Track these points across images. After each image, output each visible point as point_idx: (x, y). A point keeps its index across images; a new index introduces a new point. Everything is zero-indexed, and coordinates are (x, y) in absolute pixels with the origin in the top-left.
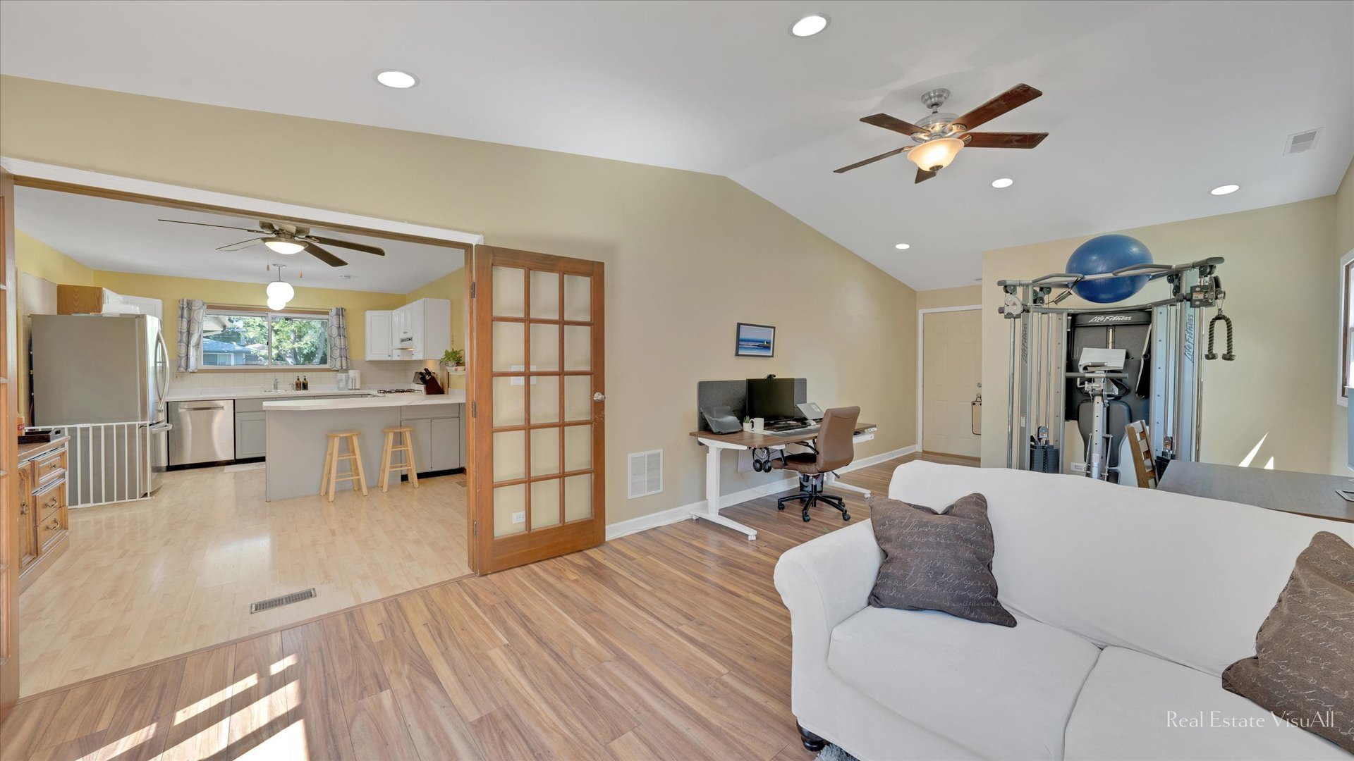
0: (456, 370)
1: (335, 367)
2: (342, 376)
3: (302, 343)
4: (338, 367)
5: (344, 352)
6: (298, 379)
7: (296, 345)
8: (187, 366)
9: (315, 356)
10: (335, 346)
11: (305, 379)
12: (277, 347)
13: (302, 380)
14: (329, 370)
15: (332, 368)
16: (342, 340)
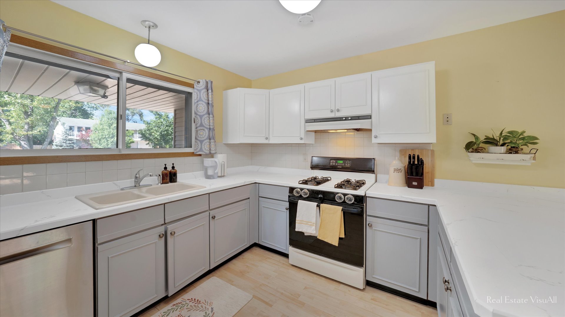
1: (201, 150)
2: (207, 161)
4: (206, 151)
5: (212, 132)
6: (166, 168)
10: (202, 125)
11: (173, 168)
13: (169, 168)
14: (193, 154)
15: (197, 152)
16: (211, 118)
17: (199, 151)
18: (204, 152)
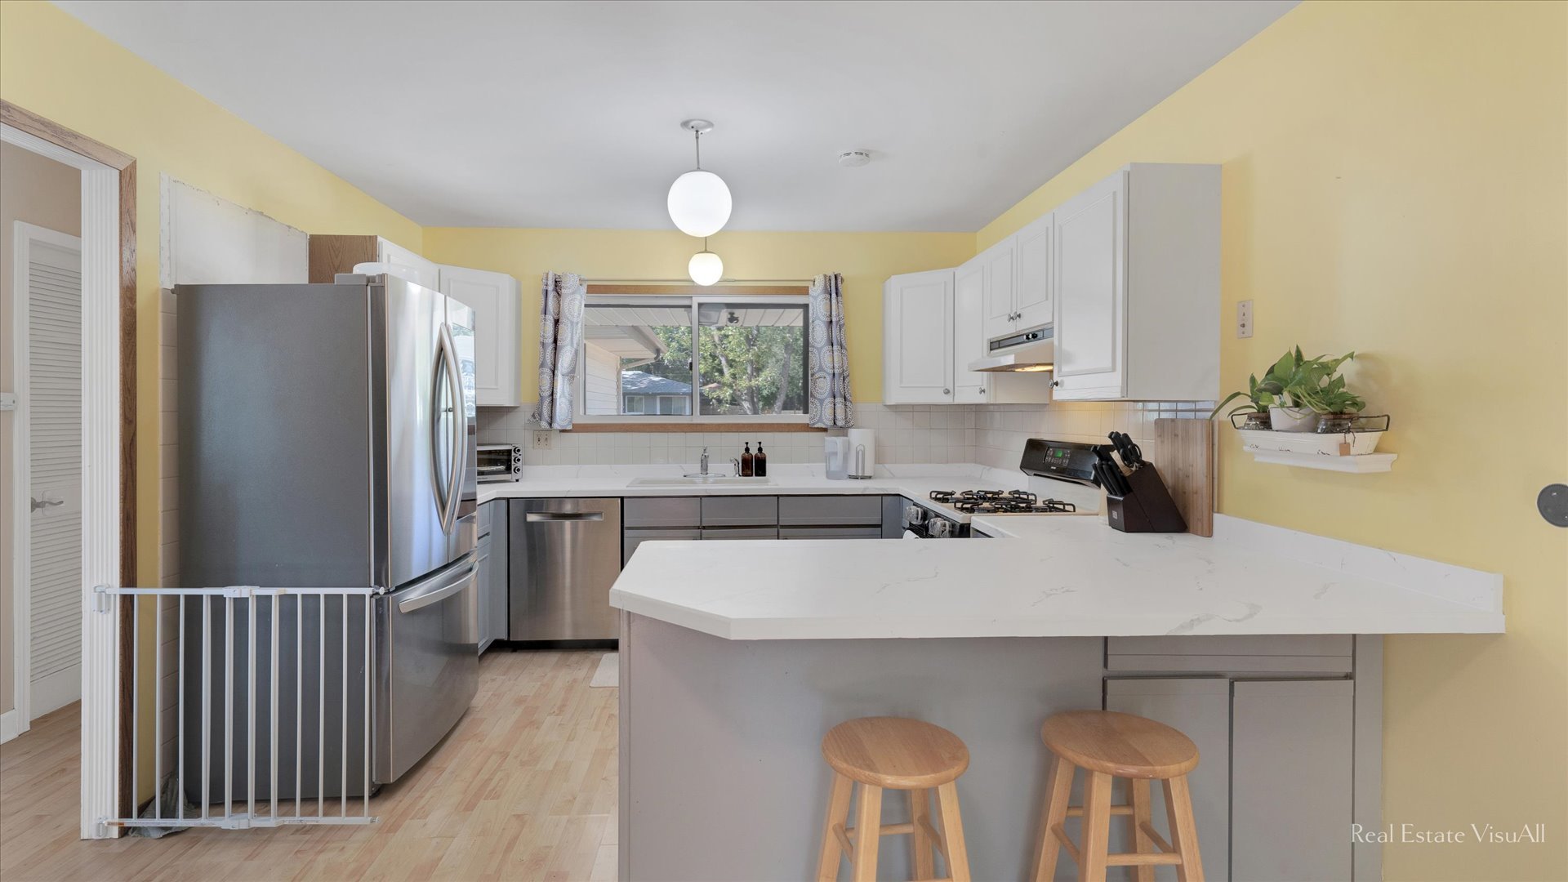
0: (1345, 449)
1: (820, 420)
2: (834, 442)
3: (760, 379)
4: (827, 422)
5: (838, 382)
6: (747, 450)
7: (753, 383)
8: (551, 418)
9: (776, 397)
10: (821, 369)
11: (760, 449)
12: (731, 386)
13: (754, 451)
14: (807, 428)
15: (814, 424)
16: (835, 353)
17: (818, 421)
18: (824, 423)
